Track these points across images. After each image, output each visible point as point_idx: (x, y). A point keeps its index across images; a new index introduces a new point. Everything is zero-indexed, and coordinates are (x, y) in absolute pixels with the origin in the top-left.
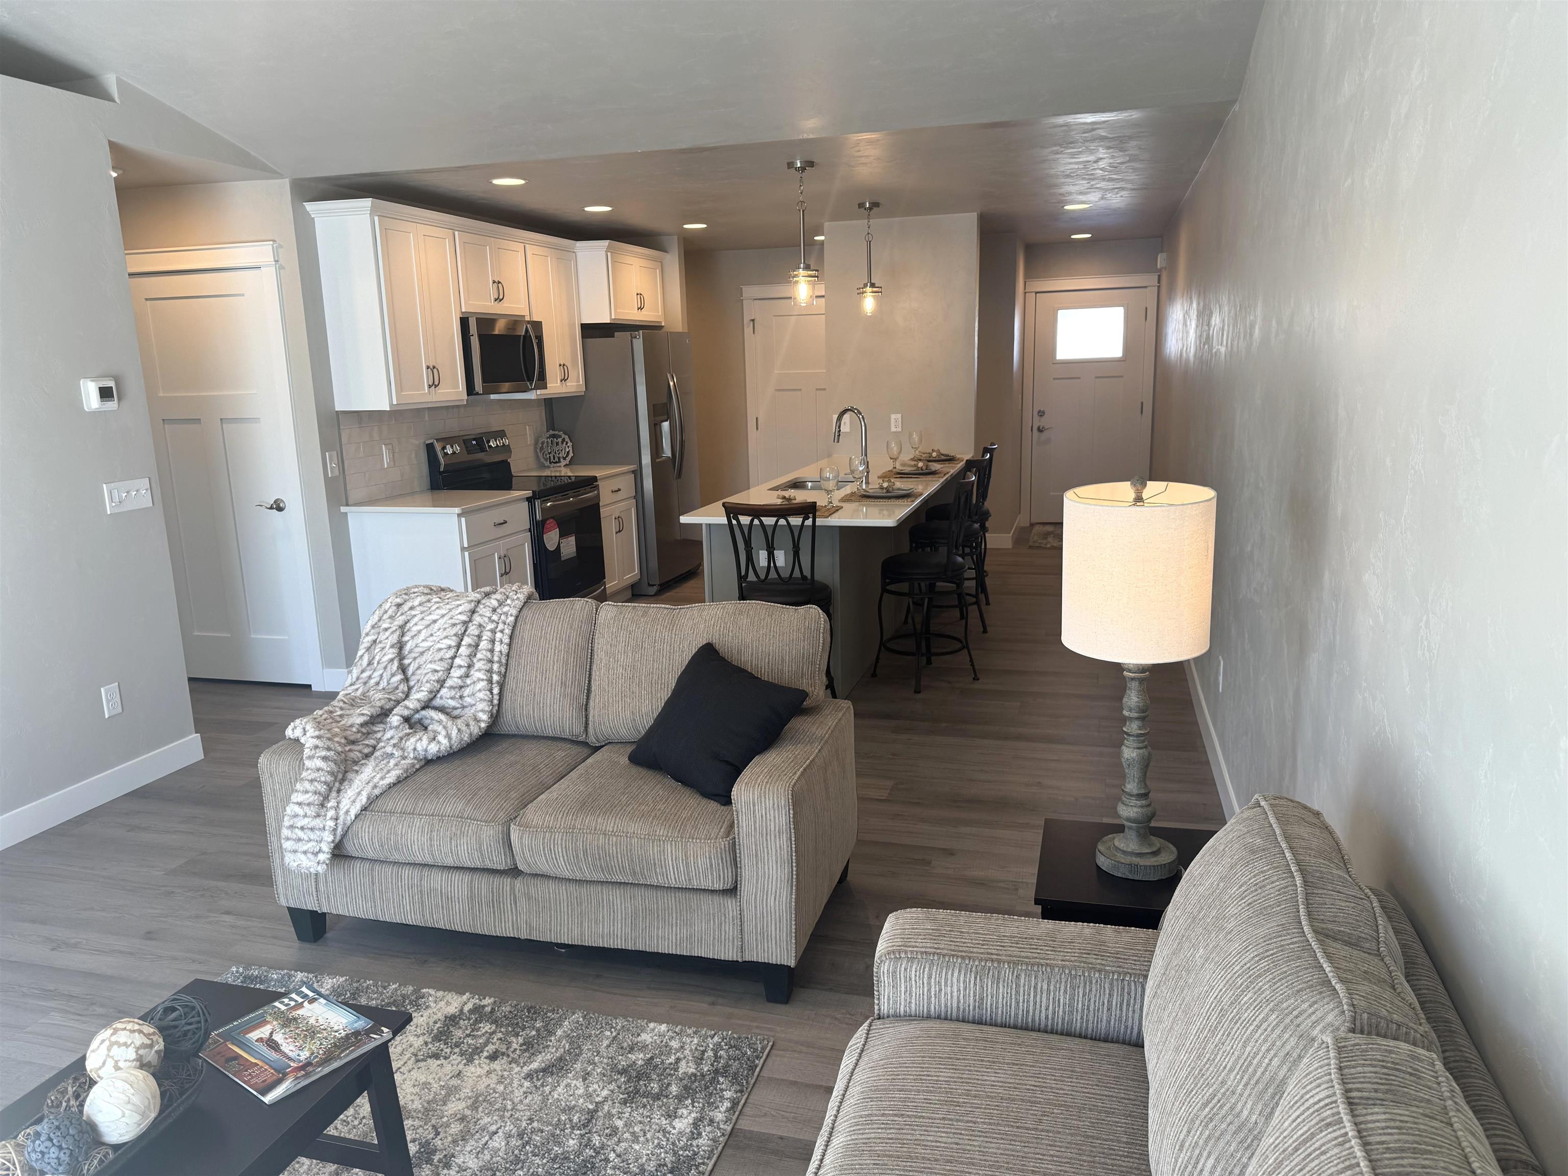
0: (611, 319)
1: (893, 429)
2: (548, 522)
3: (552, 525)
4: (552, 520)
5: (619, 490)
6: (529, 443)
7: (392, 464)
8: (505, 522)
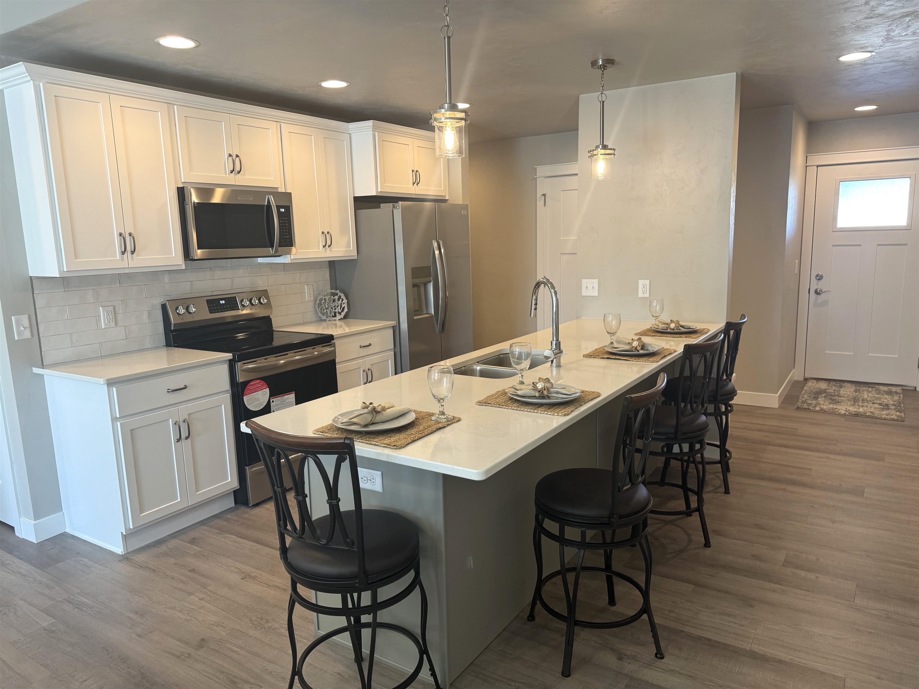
0: (377, 192)
1: (640, 295)
2: (252, 383)
3: (258, 386)
4: (258, 381)
5: (370, 345)
6: (307, 300)
7: (113, 324)
8: (185, 387)
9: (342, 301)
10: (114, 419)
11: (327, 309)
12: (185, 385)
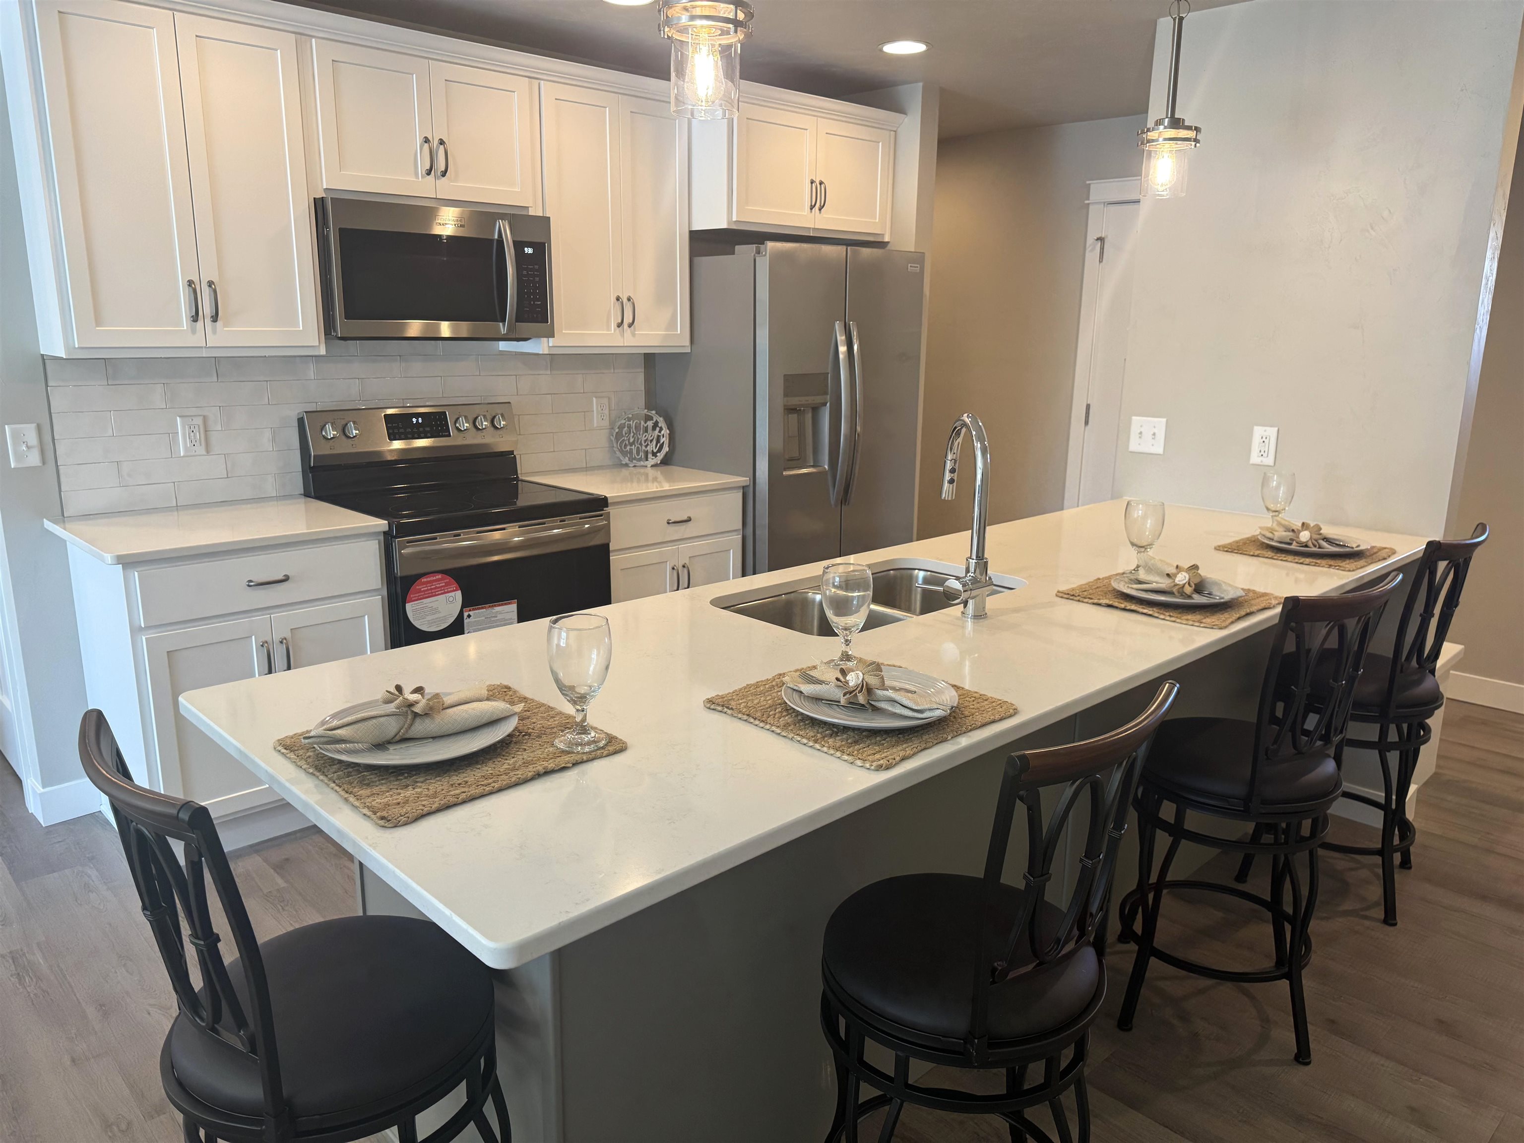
0: (729, 221)
1: (1255, 459)
2: (425, 580)
3: (438, 586)
4: (439, 576)
5: (689, 520)
6: (595, 425)
7: (201, 450)
8: (286, 579)
9: (660, 432)
10: (135, 631)
11: (631, 445)
12: (285, 576)
